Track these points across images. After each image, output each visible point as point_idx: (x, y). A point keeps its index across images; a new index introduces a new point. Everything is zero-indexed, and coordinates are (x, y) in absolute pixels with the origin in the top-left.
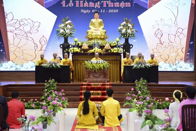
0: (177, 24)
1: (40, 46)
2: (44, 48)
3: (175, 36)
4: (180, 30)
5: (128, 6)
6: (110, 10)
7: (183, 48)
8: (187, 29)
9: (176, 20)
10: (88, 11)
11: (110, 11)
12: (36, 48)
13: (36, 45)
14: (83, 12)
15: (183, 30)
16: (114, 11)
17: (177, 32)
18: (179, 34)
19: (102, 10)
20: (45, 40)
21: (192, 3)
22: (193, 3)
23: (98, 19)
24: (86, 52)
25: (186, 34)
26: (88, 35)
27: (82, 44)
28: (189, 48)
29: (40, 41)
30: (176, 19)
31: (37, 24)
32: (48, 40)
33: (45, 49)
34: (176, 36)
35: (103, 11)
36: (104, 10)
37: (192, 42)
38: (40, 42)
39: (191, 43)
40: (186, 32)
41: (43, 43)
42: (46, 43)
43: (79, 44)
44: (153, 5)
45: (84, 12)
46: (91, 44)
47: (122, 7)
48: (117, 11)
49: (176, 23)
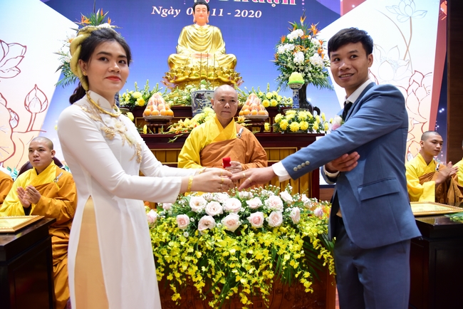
0: (410, 62)
1: (25, 117)
2: (38, 125)
3: (407, 91)
4: (418, 77)
5: (289, 2)
6: (239, 11)
7: (424, 123)
8: (432, 74)
9: (408, 50)
10: (175, 12)
11: (240, 13)
12: (14, 123)
13: (13, 115)
14: (159, 13)
15: (424, 77)
16: (250, 14)
17: (412, 81)
18: (414, 86)
19: (214, 10)
20: (43, 99)
21: (440, 11)
22: (443, 10)
23: (206, 26)
24: (161, 132)
25: (431, 88)
26: (172, 71)
27: (147, 100)
28: (437, 123)
29: (27, 103)
30: (408, 47)
31: (17, 51)
32: (49, 100)
33: (43, 126)
34: (410, 91)
35: (218, 12)
36: (222, 10)
37: (443, 109)
38: (25, 105)
39: (441, 111)
40: (429, 82)
41: (35, 107)
42: (44, 107)
43: (136, 100)
44: (353, 6)
45: (161, 13)
46: (185, 98)
47: (274, 5)
48: (258, 14)
49: (407, 58)
